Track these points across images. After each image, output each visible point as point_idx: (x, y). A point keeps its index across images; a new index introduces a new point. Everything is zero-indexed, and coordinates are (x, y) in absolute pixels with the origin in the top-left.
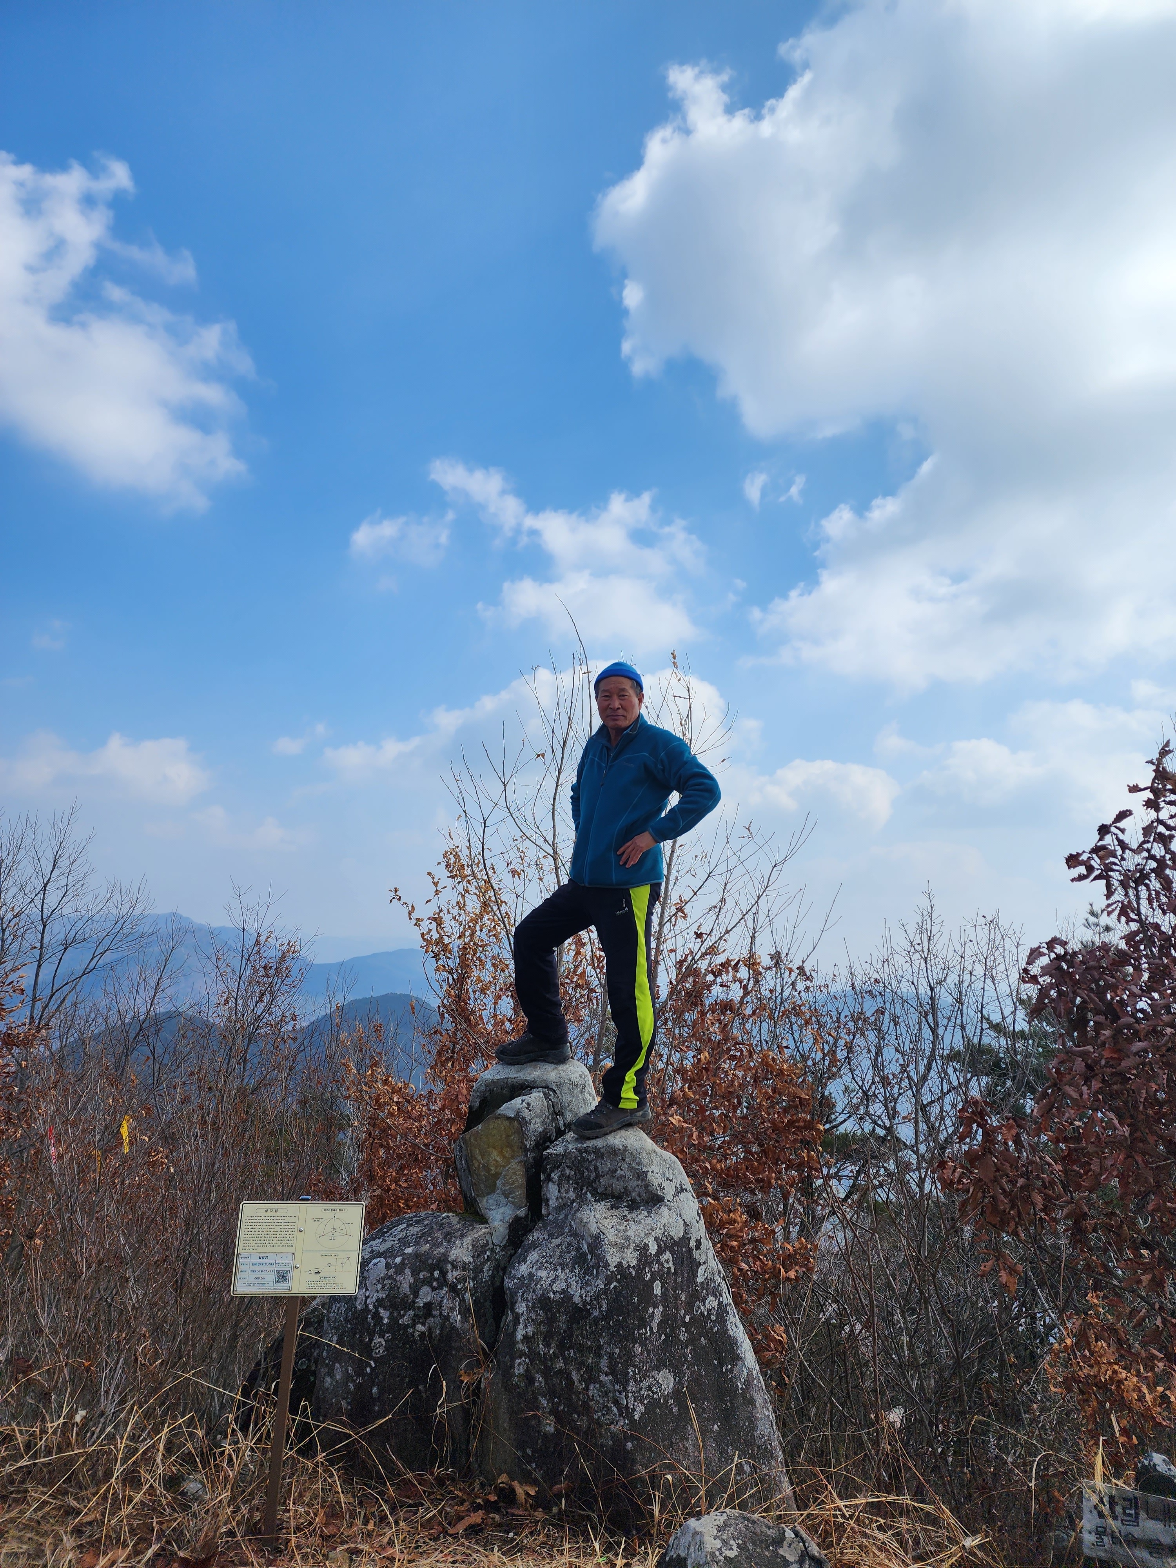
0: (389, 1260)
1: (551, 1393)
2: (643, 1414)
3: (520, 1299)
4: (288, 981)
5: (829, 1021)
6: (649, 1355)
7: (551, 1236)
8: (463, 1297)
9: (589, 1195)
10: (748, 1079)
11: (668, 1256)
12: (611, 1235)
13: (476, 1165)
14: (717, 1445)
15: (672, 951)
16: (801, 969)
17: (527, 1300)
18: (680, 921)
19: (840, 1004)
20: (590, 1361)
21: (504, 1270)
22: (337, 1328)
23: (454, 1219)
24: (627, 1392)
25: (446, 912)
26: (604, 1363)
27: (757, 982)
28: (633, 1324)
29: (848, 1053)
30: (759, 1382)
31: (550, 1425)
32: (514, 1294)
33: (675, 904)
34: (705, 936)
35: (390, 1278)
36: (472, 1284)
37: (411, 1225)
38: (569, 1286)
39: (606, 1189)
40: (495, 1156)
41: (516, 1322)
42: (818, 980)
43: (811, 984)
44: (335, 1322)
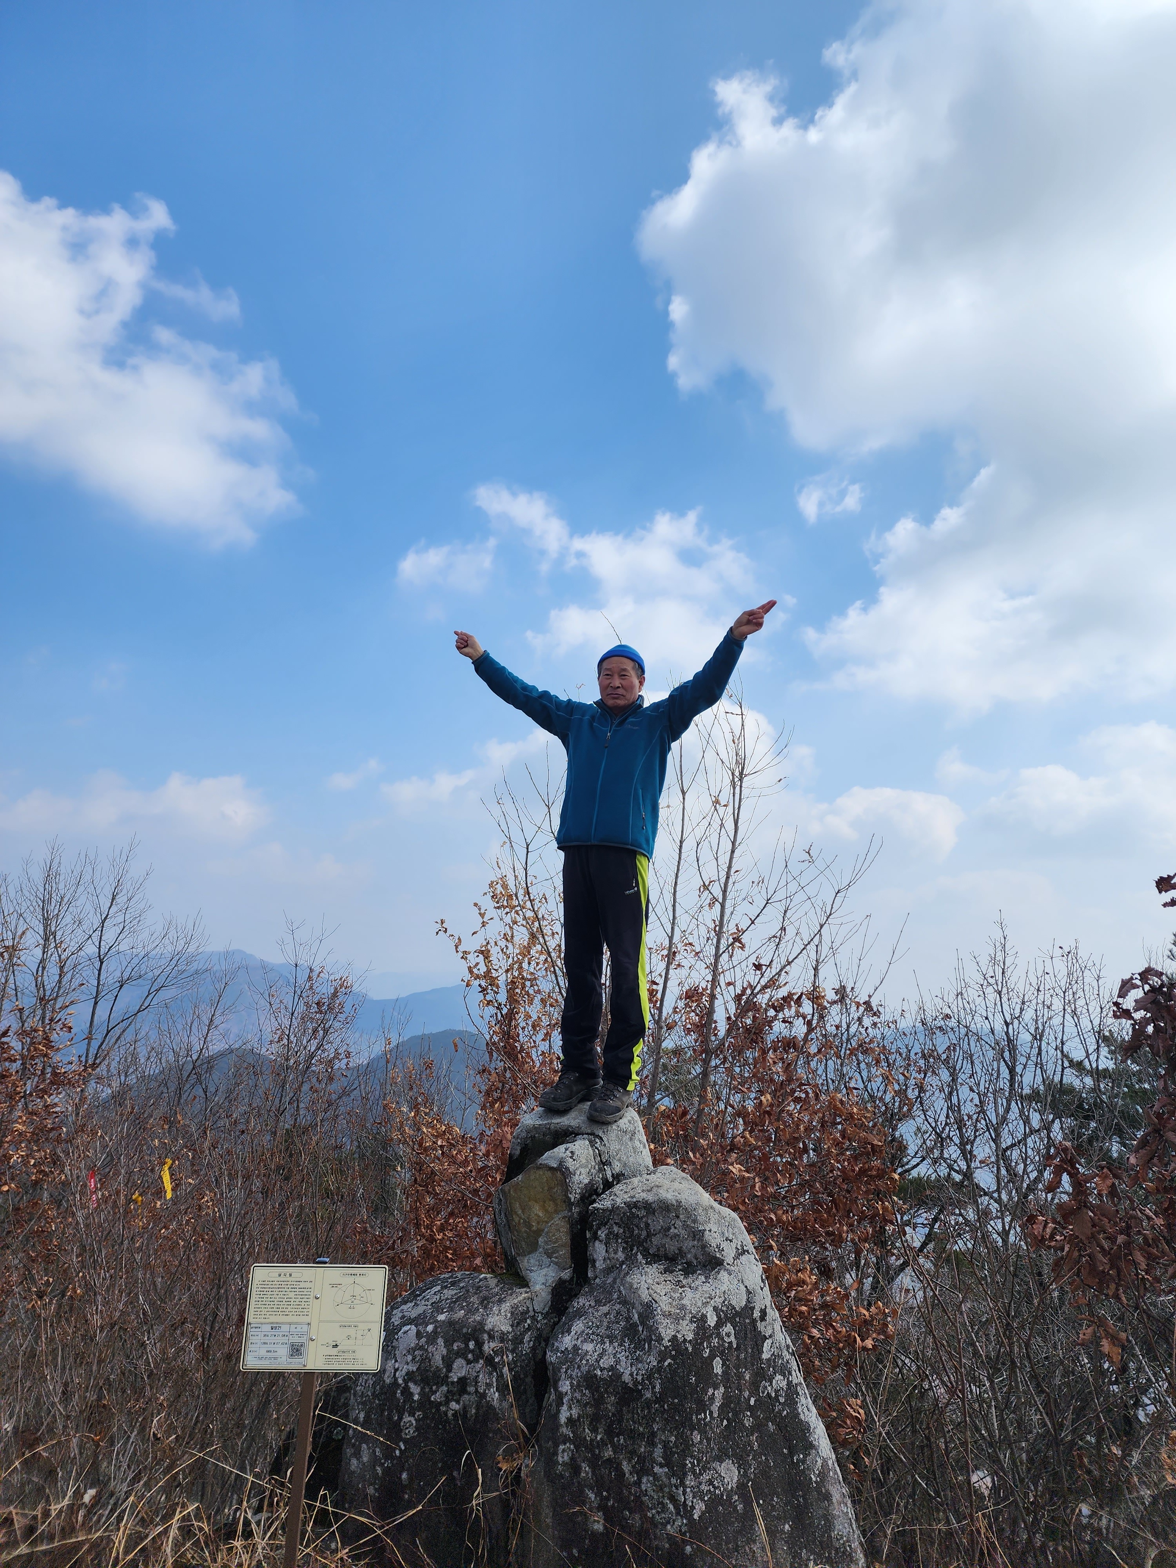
0: (420, 1328)
1: (599, 1485)
2: (703, 1513)
3: (563, 1376)
4: (342, 1017)
5: (899, 1059)
6: (709, 1444)
7: (598, 1302)
8: (501, 1372)
9: (640, 1257)
10: (814, 1123)
11: (728, 1328)
12: (664, 1304)
13: (516, 1219)
14: (789, 1548)
15: (729, 984)
16: (867, 1004)
17: (571, 1377)
18: (738, 952)
19: (910, 1040)
20: (642, 1450)
21: (547, 1341)
22: (364, 1403)
23: (493, 1282)
24: (685, 1487)
25: (493, 944)
26: (658, 1452)
27: (822, 1017)
28: (690, 1408)
29: (920, 1092)
30: (835, 1473)
31: (598, 1522)
32: (556, 1370)
33: (732, 934)
34: (764, 968)
35: (421, 1348)
36: (510, 1357)
37: (446, 1287)
38: (618, 1362)
39: (658, 1250)
40: (537, 1210)
41: (560, 1403)
42: (886, 1016)
43: (879, 1020)
44: (362, 1396)
